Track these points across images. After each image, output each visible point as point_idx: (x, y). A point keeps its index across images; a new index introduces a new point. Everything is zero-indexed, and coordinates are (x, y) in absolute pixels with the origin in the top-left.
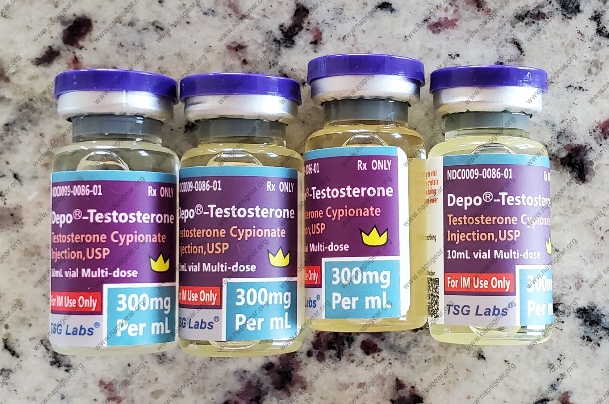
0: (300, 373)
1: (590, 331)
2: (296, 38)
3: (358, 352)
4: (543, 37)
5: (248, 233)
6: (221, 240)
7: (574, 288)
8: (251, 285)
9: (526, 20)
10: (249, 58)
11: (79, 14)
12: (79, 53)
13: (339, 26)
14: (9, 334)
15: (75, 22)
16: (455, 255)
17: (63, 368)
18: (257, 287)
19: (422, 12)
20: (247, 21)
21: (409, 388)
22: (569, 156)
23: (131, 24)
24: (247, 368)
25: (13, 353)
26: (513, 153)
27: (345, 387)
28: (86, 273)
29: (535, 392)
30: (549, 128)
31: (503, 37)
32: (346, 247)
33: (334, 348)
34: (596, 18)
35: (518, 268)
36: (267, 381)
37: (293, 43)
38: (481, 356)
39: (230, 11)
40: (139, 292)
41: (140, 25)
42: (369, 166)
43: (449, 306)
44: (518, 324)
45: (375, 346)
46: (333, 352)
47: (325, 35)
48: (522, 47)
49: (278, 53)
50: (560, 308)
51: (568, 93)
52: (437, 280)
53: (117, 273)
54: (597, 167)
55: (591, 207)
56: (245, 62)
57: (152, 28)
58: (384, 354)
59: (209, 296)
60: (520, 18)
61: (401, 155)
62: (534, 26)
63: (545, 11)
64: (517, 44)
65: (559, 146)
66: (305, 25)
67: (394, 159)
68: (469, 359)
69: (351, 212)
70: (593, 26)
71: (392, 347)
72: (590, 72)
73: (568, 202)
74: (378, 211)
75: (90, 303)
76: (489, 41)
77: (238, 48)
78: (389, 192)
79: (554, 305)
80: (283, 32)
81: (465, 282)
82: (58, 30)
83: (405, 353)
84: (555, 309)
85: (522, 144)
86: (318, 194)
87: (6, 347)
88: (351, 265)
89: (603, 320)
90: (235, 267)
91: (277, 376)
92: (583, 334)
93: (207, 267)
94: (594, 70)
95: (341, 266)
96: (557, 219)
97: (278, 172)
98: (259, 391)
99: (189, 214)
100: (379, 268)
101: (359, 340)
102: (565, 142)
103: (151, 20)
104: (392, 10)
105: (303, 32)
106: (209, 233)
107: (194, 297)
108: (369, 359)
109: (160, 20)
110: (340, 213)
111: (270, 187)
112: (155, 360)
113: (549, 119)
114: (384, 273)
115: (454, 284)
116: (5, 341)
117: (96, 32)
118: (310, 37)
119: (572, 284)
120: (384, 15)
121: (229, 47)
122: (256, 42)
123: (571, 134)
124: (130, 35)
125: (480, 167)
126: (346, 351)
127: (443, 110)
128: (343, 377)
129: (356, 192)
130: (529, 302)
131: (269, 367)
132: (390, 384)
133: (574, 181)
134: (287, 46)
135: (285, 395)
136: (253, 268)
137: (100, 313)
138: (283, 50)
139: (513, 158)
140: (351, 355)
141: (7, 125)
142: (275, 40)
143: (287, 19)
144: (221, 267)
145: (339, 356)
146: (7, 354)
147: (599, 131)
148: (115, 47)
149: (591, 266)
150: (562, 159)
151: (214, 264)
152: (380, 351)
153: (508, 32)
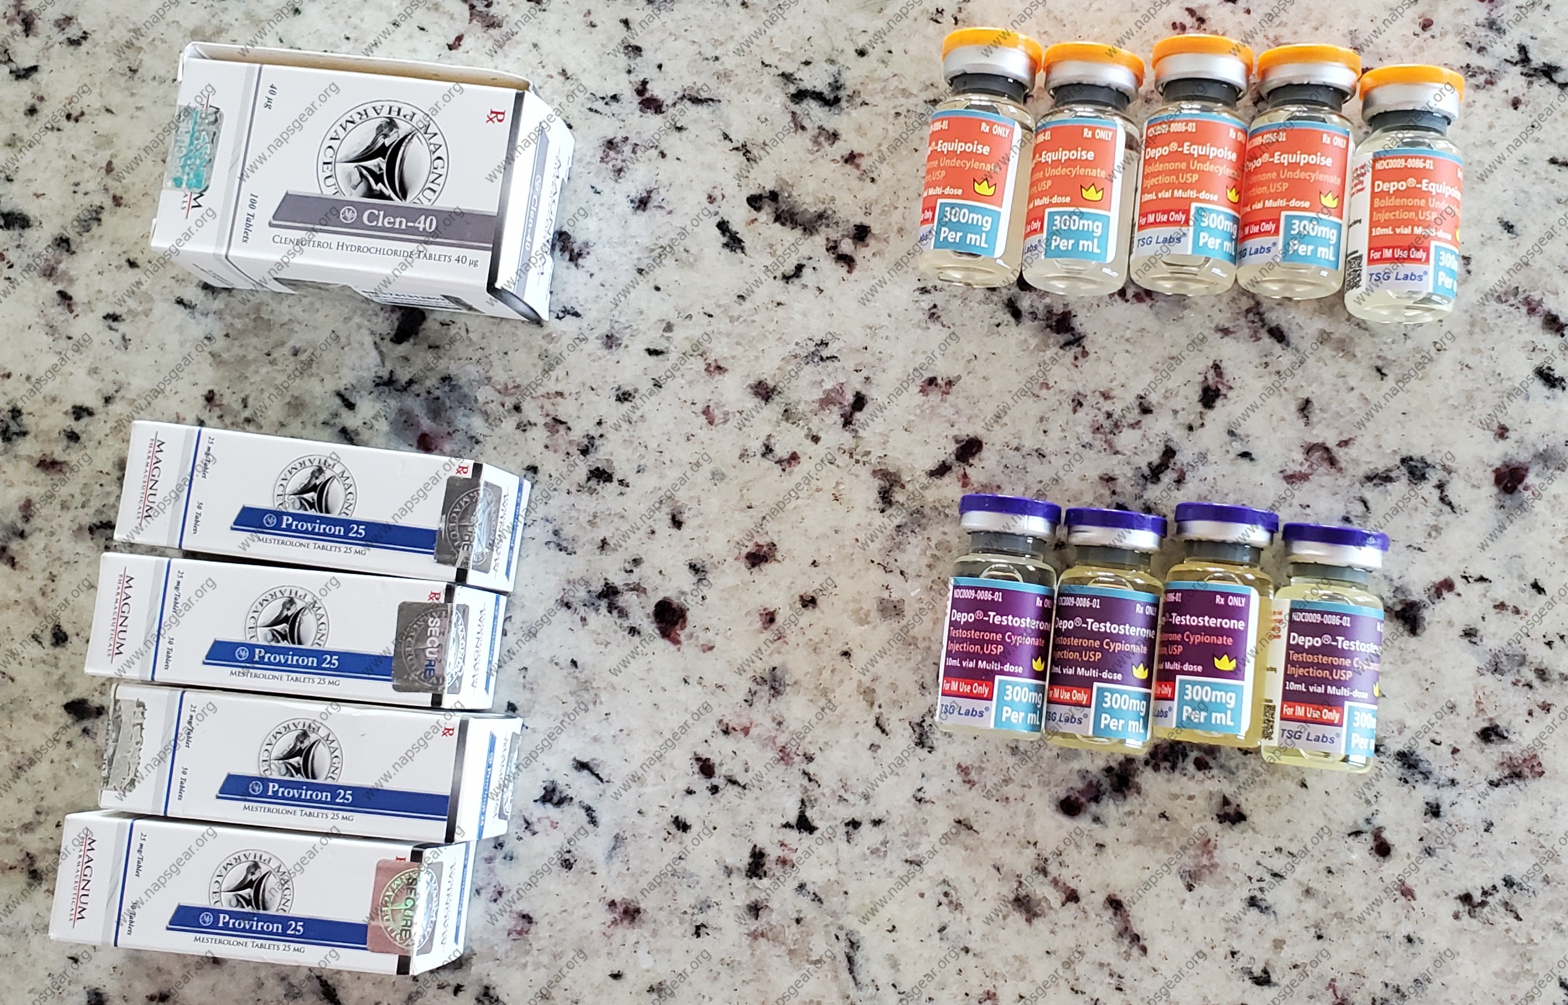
0: (1137, 780)
1: (1407, 774)
2: (1162, 476)
3: (1191, 767)
4: (1389, 498)
5: (1118, 647)
6: (1095, 650)
7: (1396, 732)
8: (1117, 691)
9: (1375, 481)
10: (1118, 490)
11: (972, 435)
12: (969, 470)
13: (1201, 467)
14: (881, 714)
15: (968, 442)
16: (1293, 686)
17: (926, 750)
18: (1121, 693)
19: (1279, 464)
20: (1120, 456)
21: (1234, 806)
22: (1403, 610)
23: (1017, 449)
24: (1089, 769)
25: (883, 731)
26: (1352, 604)
27: (1176, 797)
28: (982, 665)
29: (1351, 824)
30: (1387, 582)
31: (1352, 494)
32: (1200, 669)
33: (1169, 761)
34: (1441, 486)
35: (1347, 704)
36: (1106, 784)
37: (1159, 480)
38: (1304, 785)
39: (1105, 446)
40: (1022, 686)
41: (1024, 451)
42: (1226, 601)
43: (1284, 730)
44: (1343, 754)
45: (1207, 763)
46: (1168, 764)
47: (1189, 476)
48: (1369, 505)
49: (1144, 488)
50: (1382, 749)
51: (1407, 552)
52: (1274, 708)
53: (1007, 668)
54: (1429, 623)
55: (1420, 659)
56: (1114, 493)
57: (1035, 454)
58: (1215, 772)
59: (1080, 696)
60: (1369, 478)
61: (1254, 593)
62: (1382, 488)
63: (1393, 475)
64: (1364, 502)
65: (1395, 600)
66: (1171, 465)
67: (1248, 597)
68: (1293, 787)
69: (1208, 639)
70: (1436, 493)
71: (1222, 767)
72: (1430, 535)
73: (1399, 653)
74: (1230, 641)
75: (983, 690)
76: (1338, 496)
77: (1109, 479)
78: (1240, 625)
79: (1376, 746)
80: (1150, 469)
81: (1300, 711)
82: (953, 447)
83: (1233, 773)
84: (1377, 750)
85: (1362, 597)
86: (1177, 620)
87: (878, 725)
88: (1203, 684)
89: (1421, 765)
90: (1105, 675)
91: (1115, 778)
92: (1400, 775)
93: (1081, 671)
94: (1434, 534)
95: (1193, 684)
96: (1387, 667)
97: (1145, 597)
98: (1099, 791)
99: (1067, 625)
100: (1225, 689)
101: (1194, 755)
102: (1401, 597)
103: (1036, 447)
104: (1252, 459)
105: (1169, 470)
106: (1086, 643)
107: (1066, 696)
108: (1200, 775)
109: (1043, 448)
110: (1198, 639)
111: (1139, 609)
112: (1009, 751)
113: (1387, 574)
114: (1230, 694)
115: (1289, 711)
116: (877, 719)
117: (985, 453)
118: (1175, 476)
119: (1395, 729)
120: (1244, 463)
121: (1101, 478)
122: (1125, 476)
123: (1407, 590)
124: (1015, 459)
125: (1323, 613)
126: (1180, 765)
127: (1293, 558)
128: (1174, 788)
129: (1214, 622)
130: (1354, 735)
131: (1109, 770)
132: (1218, 800)
133: (1406, 633)
134: (1153, 483)
135: (1121, 798)
136: (1119, 677)
137: (991, 699)
138: (1149, 486)
139: (1350, 607)
140: (1184, 769)
141: (899, 527)
142: (1143, 476)
143: (1155, 458)
144: (1094, 673)
145: (1173, 768)
146: (879, 731)
147: (1433, 590)
148: (1001, 468)
149: (1414, 713)
150: (1397, 612)
151: (1087, 669)
152: (1211, 768)
153: (1357, 489)
